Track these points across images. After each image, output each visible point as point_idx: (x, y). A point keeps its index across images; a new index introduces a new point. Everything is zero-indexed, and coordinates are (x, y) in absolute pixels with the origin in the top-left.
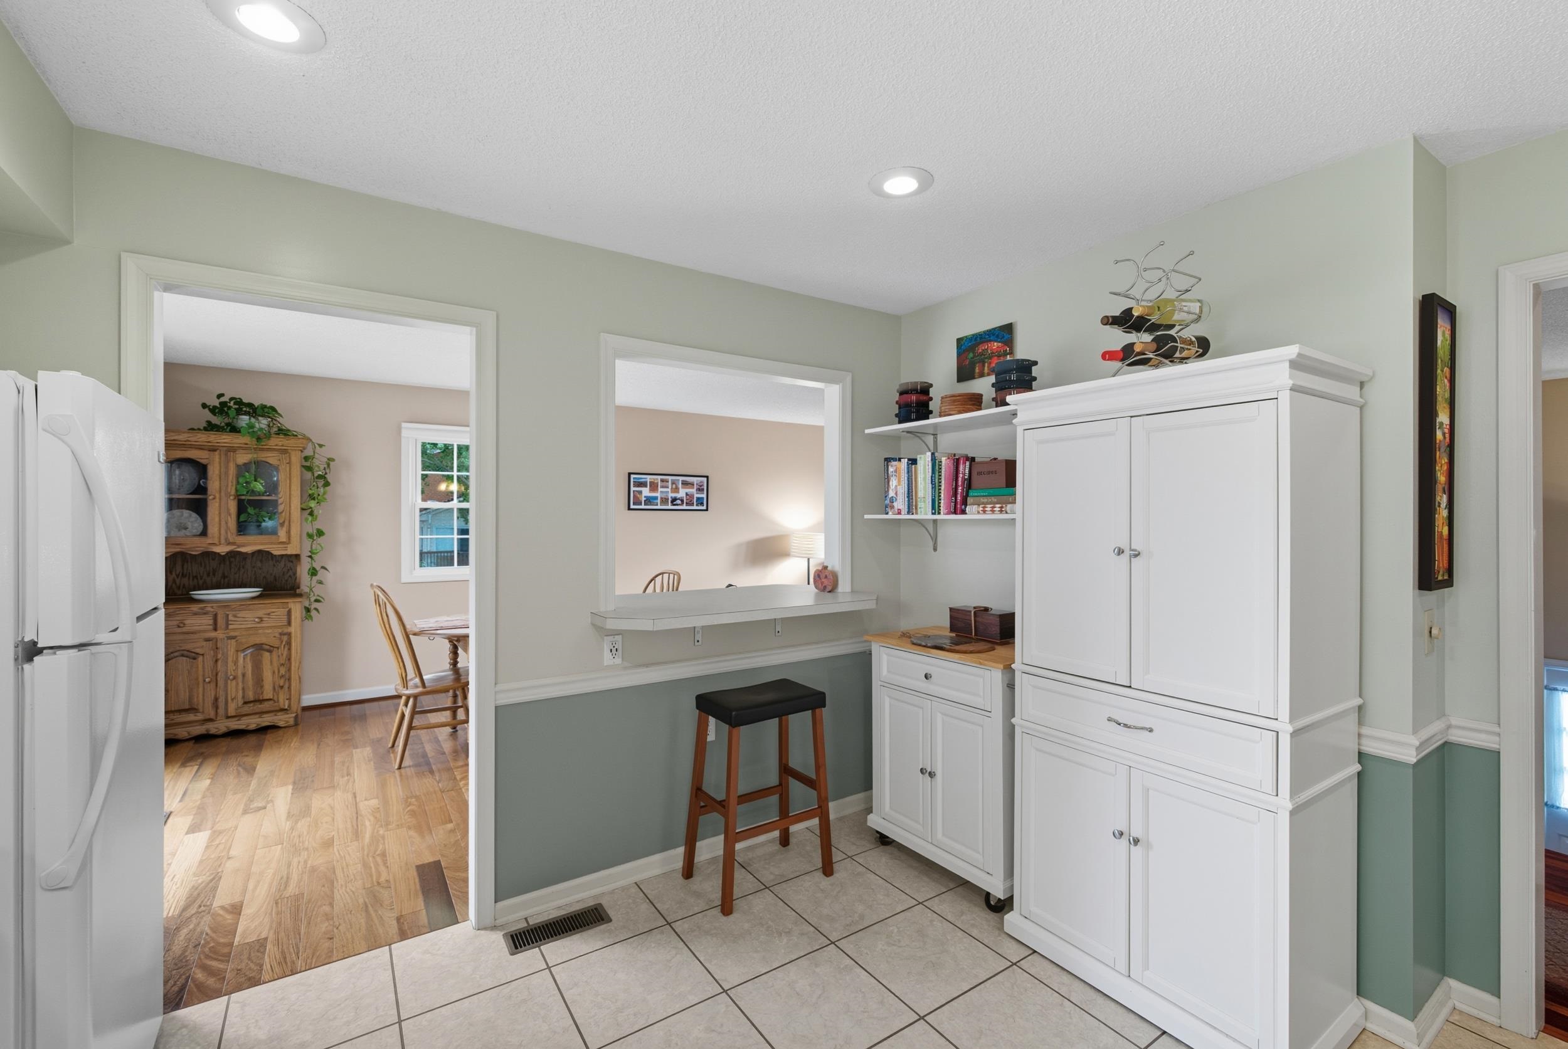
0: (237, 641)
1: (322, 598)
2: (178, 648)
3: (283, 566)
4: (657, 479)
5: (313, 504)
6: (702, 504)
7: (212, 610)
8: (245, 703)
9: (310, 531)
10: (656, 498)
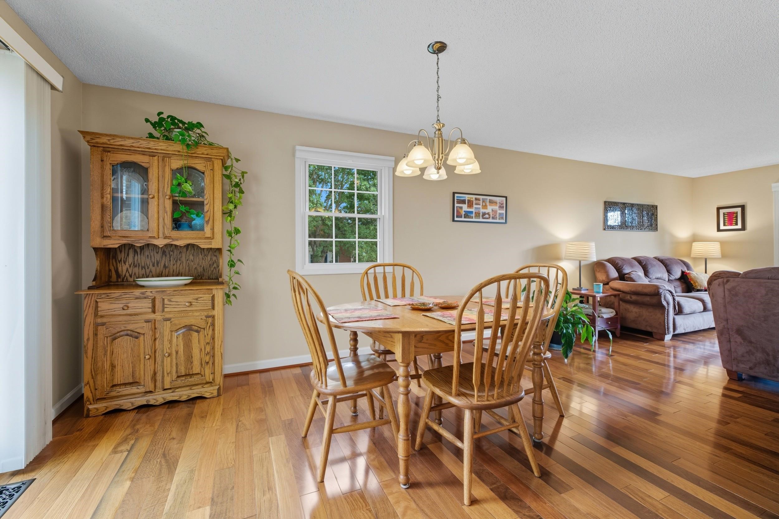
0: (171, 322)
1: (239, 286)
2: (123, 328)
3: (209, 259)
4: (472, 198)
5: (231, 207)
6: (502, 218)
7: (151, 294)
8: (178, 377)
9: (230, 230)
10: (472, 212)
